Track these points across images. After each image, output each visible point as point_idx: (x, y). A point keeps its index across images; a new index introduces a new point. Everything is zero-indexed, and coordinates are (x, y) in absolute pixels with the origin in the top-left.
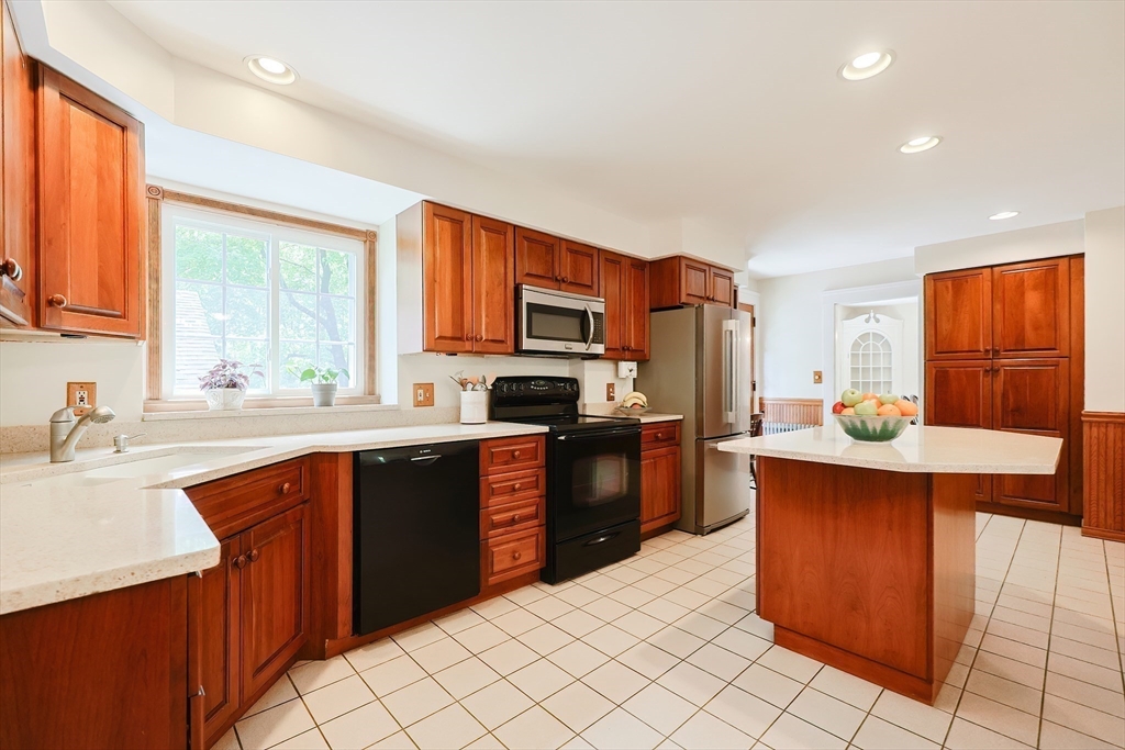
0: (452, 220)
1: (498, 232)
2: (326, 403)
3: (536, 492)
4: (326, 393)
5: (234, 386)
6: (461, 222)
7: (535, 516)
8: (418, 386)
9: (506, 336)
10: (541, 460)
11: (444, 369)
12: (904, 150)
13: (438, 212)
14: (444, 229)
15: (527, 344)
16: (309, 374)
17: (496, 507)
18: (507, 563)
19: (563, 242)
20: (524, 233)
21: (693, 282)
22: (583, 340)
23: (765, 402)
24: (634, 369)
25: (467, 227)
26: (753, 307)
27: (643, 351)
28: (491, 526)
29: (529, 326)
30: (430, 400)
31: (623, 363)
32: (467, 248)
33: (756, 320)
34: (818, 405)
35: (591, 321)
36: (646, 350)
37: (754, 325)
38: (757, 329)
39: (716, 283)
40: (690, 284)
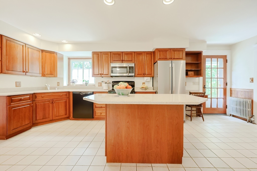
1: (107, 54)
2: (86, 85)
4: (86, 84)
5: (74, 83)
6: (98, 54)
8: (99, 83)
11: (100, 79)
13: (94, 53)
14: (95, 56)
16: (84, 81)
18: (99, 114)
19: (123, 53)
20: (113, 53)
21: (162, 55)
22: (127, 73)
23: (232, 90)
24: (149, 79)
25: (100, 55)
26: (226, 56)
27: (151, 74)
28: (96, 107)
29: (112, 71)
30: (101, 85)
31: (145, 77)
32: (100, 58)
33: (228, 60)
34: (251, 91)
35: (128, 69)
36: (153, 74)
37: (227, 62)
38: (228, 64)
39: (174, 53)
40: (160, 55)
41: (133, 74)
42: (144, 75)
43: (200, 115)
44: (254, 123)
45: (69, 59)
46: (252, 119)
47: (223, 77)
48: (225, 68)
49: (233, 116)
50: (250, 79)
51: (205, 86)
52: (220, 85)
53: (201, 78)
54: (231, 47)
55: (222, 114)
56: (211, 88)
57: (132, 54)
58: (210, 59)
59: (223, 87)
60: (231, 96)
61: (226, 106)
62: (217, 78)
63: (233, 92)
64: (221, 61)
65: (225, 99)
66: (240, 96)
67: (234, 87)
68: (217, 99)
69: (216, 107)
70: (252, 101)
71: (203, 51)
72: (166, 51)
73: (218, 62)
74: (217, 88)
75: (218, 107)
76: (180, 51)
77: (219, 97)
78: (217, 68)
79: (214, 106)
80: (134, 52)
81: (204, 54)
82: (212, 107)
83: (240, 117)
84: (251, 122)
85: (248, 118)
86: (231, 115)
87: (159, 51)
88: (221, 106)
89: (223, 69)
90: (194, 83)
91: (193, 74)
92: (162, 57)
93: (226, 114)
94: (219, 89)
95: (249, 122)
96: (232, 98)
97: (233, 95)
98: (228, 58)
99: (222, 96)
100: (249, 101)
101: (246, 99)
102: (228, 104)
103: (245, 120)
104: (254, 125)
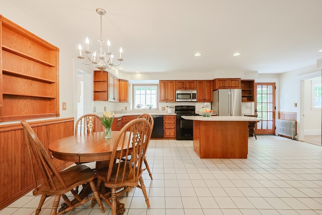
0: (164, 82)
1: (172, 82)
2: (150, 109)
3: (174, 125)
4: (150, 108)
5: (139, 107)
6: (165, 82)
7: (174, 128)
8: (162, 107)
9: (173, 99)
10: (175, 119)
11: (165, 104)
12: (234, 55)
13: (161, 81)
14: (162, 84)
15: (177, 100)
16: (148, 106)
17: (166, 126)
18: (168, 135)
19: (187, 81)
20: (177, 81)
21: (221, 84)
22: (190, 99)
23: (280, 113)
24: (208, 104)
25: (166, 83)
26: (275, 83)
27: (211, 100)
28: (166, 128)
29: (177, 97)
30: (164, 110)
31: (205, 103)
32: (166, 86)
33: (276, 87)
34: (295, 114)
35: (192, 95)
36: (212, 100)
37: (275, 89)
38: (276, 90)
39: (232, 82)
40: (220, 84)
41: (195, 100)
42: (204, 101)
43: (253, 134)
44: (297, 140)
45: (133, 85)
46: (296, 137)
47: (272, 102)
48: (274, 94)
49: (281, 136)
50: (295, 104)
51: (256, 110)
52: (270, 109)
53: (253, 103)
54: (279, 76)
55: (272, 134)
56: (262, 112)
57: (194, 82)
58: (261, 86)
59: (272, 111)
60: (279, 118)
61: (274, 127)
62: (267, 103)
63: (281, 115)
64: (271, 87)
65: (274, 121)
66: (286, 118)
67: (281, 111)
68: (267, 121)
69: (266, 129)
70: (296, 122)
71: (255, 80)
72: (225, 81)
73: (268, 89)
74: (267, 112)
75: (268, 128)
76: (237, 80)
77: (268, 120)
78: (267, 94)
79: (264, 127)
80: (196, 80)
81: (256, 82)
82: (263, 128)
83: (286, 135)
84: (295, 140)
85: (293, 137)
86: (279, 135)
87: (219, 81)
88: (270, 127)
89: (272, 95)
90: (247, 107)
91: (246, 99)
92: (221, 85)
93: (275, 134)
94: (268, 113)
95: (294, 139)
96: (281, 121)
97: (281, 118)
98: (276, 86)
99: (272, 119)
100: (294, 122)
101: (291, 121)
102: (276, 126)
103: (290, 138)
104: (298, 141)
